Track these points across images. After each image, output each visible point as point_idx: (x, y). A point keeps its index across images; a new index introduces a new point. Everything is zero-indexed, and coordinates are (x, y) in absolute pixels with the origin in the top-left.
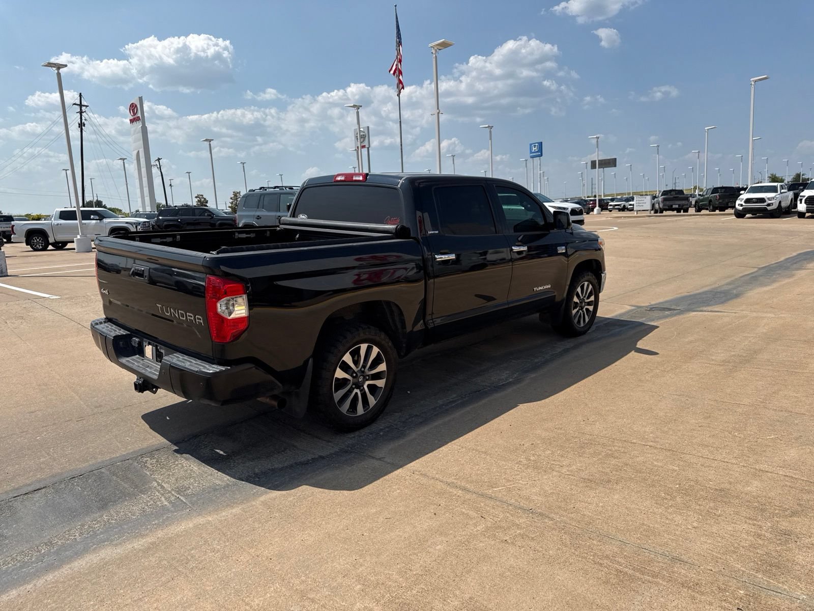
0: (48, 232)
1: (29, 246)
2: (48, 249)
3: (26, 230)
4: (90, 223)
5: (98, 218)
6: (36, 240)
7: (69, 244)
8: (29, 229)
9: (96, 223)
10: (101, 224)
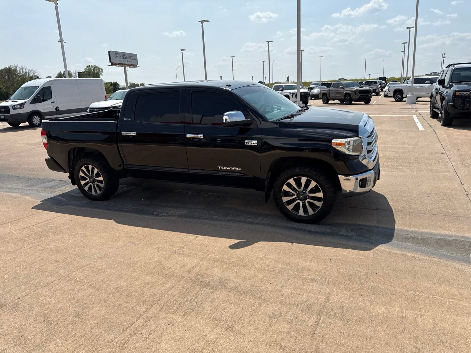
0: (403, 91)
1: (394, 99)
2: (403, 100)
3: (394, 89)
4: (424, 86)
5: (430, 83)
6: (398, 95)
7: (419, 98)
8: (395, 89)
9: (429, 86)
10: (432, 87)
